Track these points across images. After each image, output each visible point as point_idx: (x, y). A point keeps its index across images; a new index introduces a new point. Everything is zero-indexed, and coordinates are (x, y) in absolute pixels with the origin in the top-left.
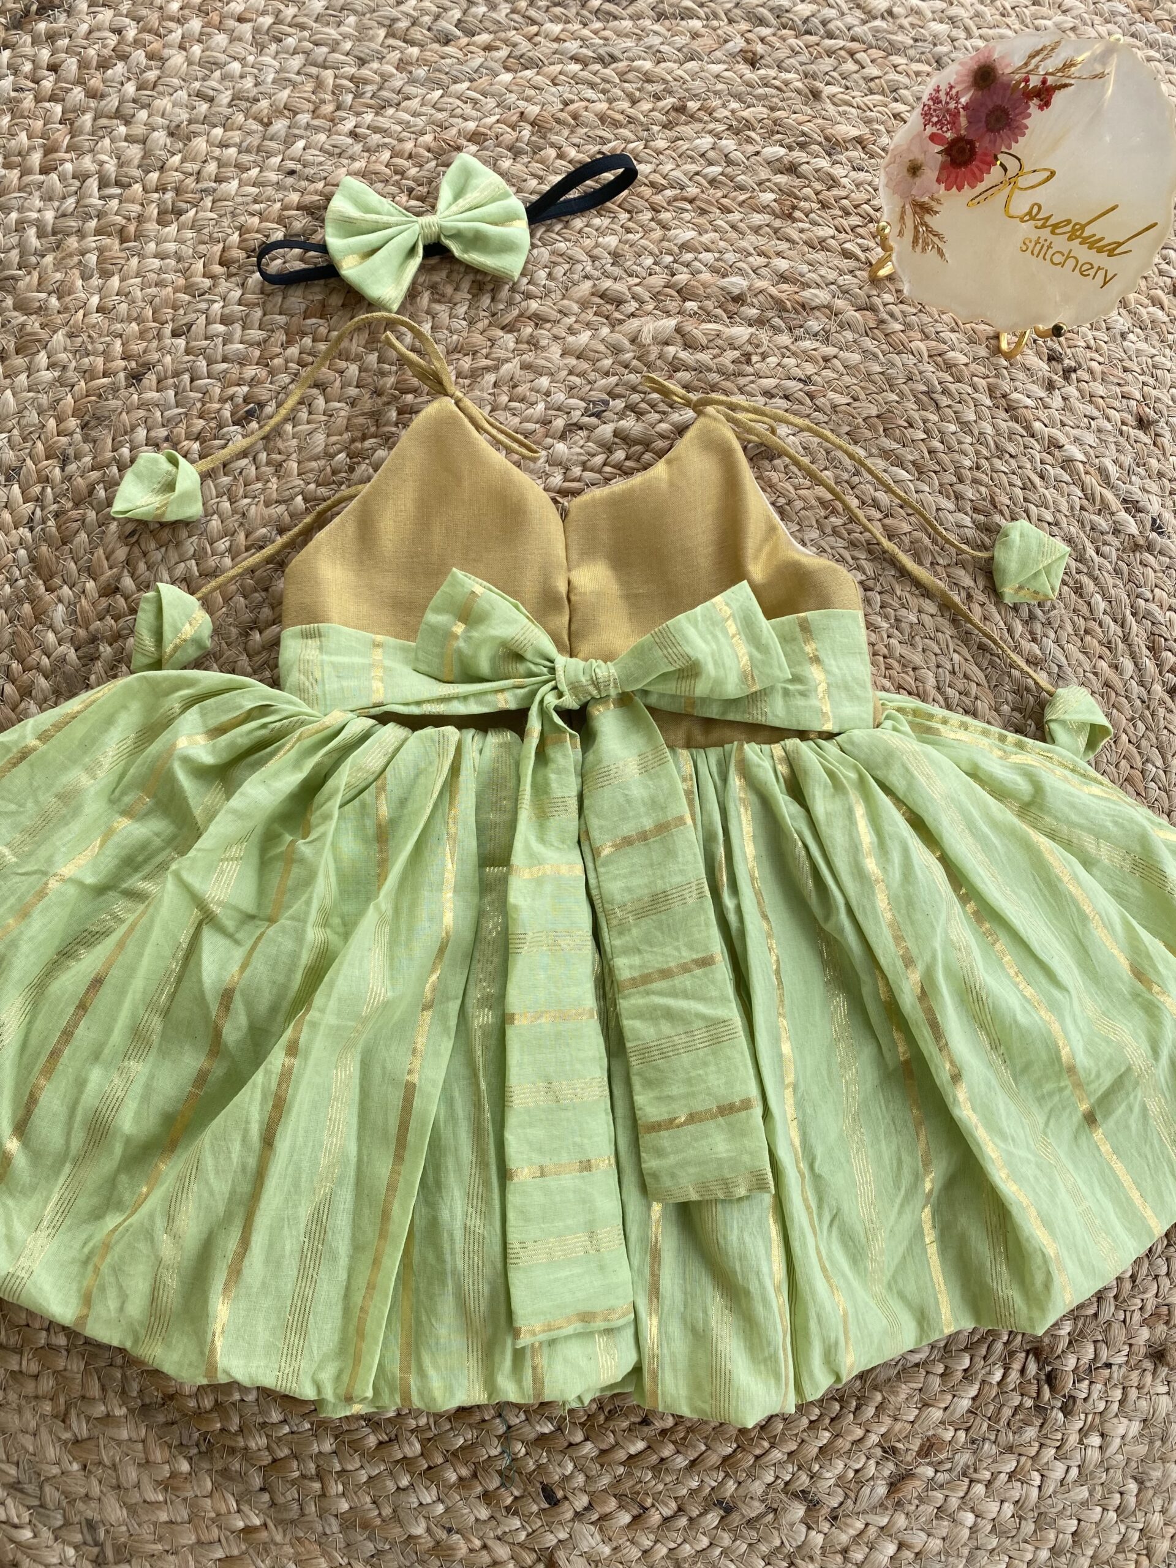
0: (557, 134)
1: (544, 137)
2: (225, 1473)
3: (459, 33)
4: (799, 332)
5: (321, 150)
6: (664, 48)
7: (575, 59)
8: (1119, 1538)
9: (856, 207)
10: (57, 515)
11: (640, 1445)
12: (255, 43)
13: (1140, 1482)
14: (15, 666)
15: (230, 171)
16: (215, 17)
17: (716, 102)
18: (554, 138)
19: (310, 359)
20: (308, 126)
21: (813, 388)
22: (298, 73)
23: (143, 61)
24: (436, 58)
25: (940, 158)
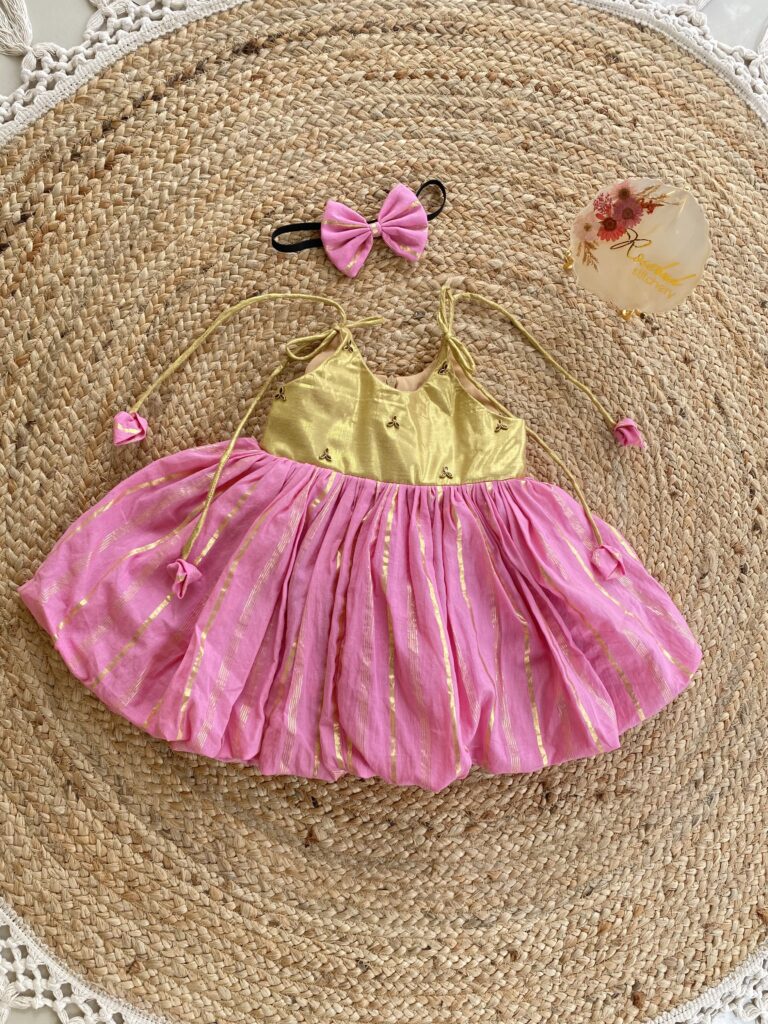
3: (383, 116)
4: (524, 291)
5: (307, 167)
6: (484, 137)
7: (439, 136)
8: (564, 870)
9: (565, 230)
10: (160, 331)
11: (358, 790)
12: (284, 108)
13: (579, 848)
15: (262, 173)
16: (266, 93)
17: (505, 168)
20: (303, 154)
22: (302, 127)
23: (230, 112)
24: (370, 127)
25: (600, 225)
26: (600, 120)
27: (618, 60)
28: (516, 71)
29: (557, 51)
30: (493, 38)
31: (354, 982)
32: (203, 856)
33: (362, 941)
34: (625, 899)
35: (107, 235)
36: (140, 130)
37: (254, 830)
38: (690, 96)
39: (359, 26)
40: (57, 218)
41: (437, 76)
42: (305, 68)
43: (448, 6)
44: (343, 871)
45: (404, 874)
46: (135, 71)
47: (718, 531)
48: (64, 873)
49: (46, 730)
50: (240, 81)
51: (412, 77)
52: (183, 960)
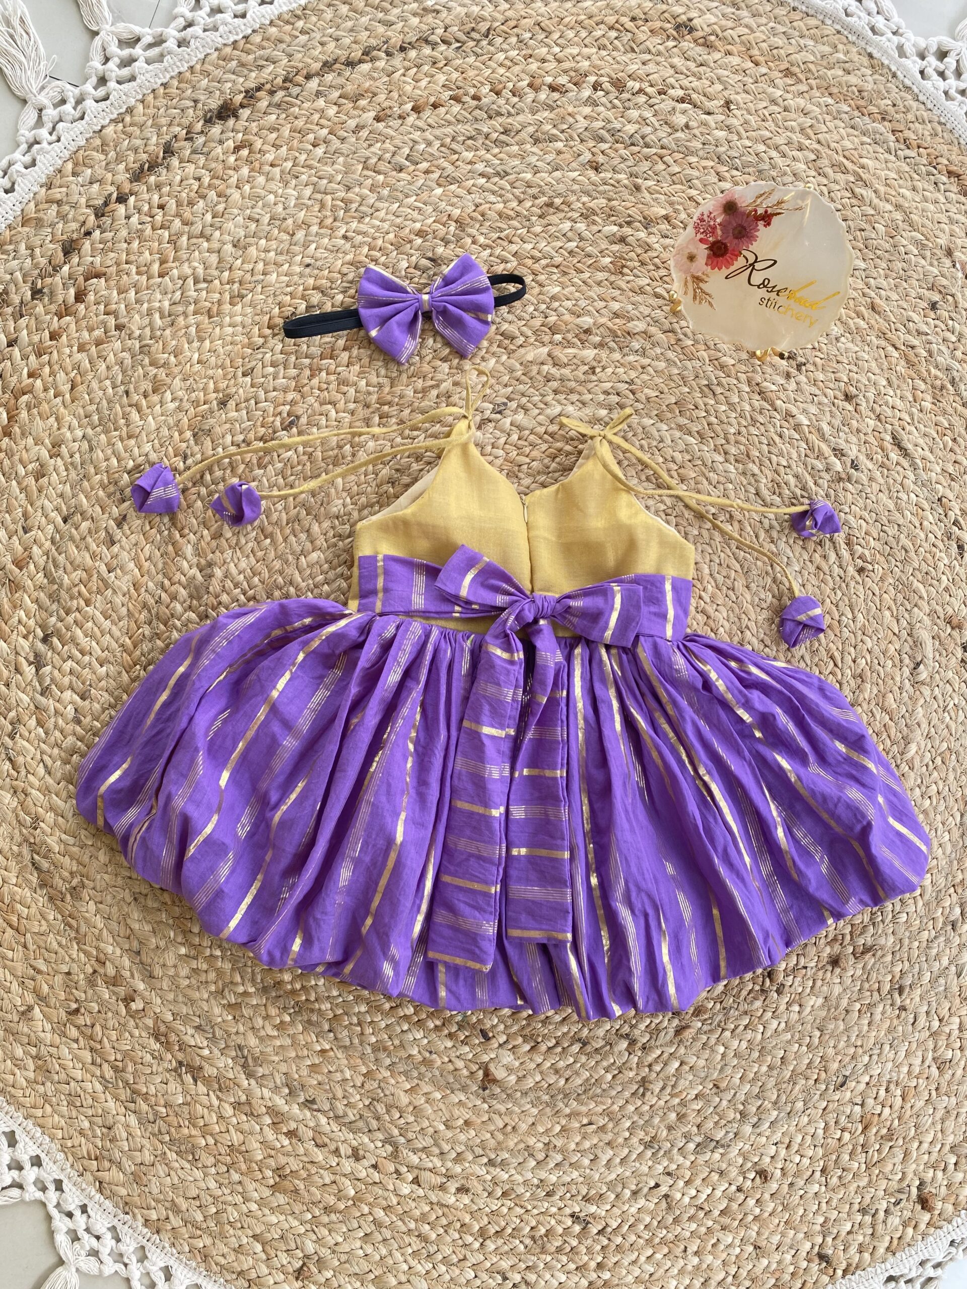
0: (471, 227)
1: (463, 231)
2: (309, 1022)
3: (408, 163)
4: (626, 350)
5: (325, 248)
6: (539, 164)
7: (482, 175)
8: (807, 1061)
12: (282, 180)
13: (822, 1031)
14: (167, 582)
15: (271, 268)
16: (257, 165)
17: (574, 198)
18: (470, 230)
19: (325, 386)
20: (317, 233)
21: (634, 387)
22: (310, 199)
23: (215, 198)
24: (394, 181)
25: (706, 252)
26: (684, 112)
27: (691, 30)
28: (565, 72)
29: (613, 34)
30: (528, 35)
31: (574, 1243)
32: (361, 1124)
33: (574, 1192)
34: (889, 1082)
35: (95, 385)
36: (109, 244)
37: (416, 1081)
38: (792, 57)
39: (357, 54)
40: (31, 375)
41: (467, 99)
42: (300, 123)
43: (464, 6)
44: (535, 1111)
45: (610, 1101)
46: (89, 171)
47: (925, 604)
48: (198, 1174)
49: (141, 1007)
50: (221, 157)
51: (435, 106)
52: (361, 1252)
